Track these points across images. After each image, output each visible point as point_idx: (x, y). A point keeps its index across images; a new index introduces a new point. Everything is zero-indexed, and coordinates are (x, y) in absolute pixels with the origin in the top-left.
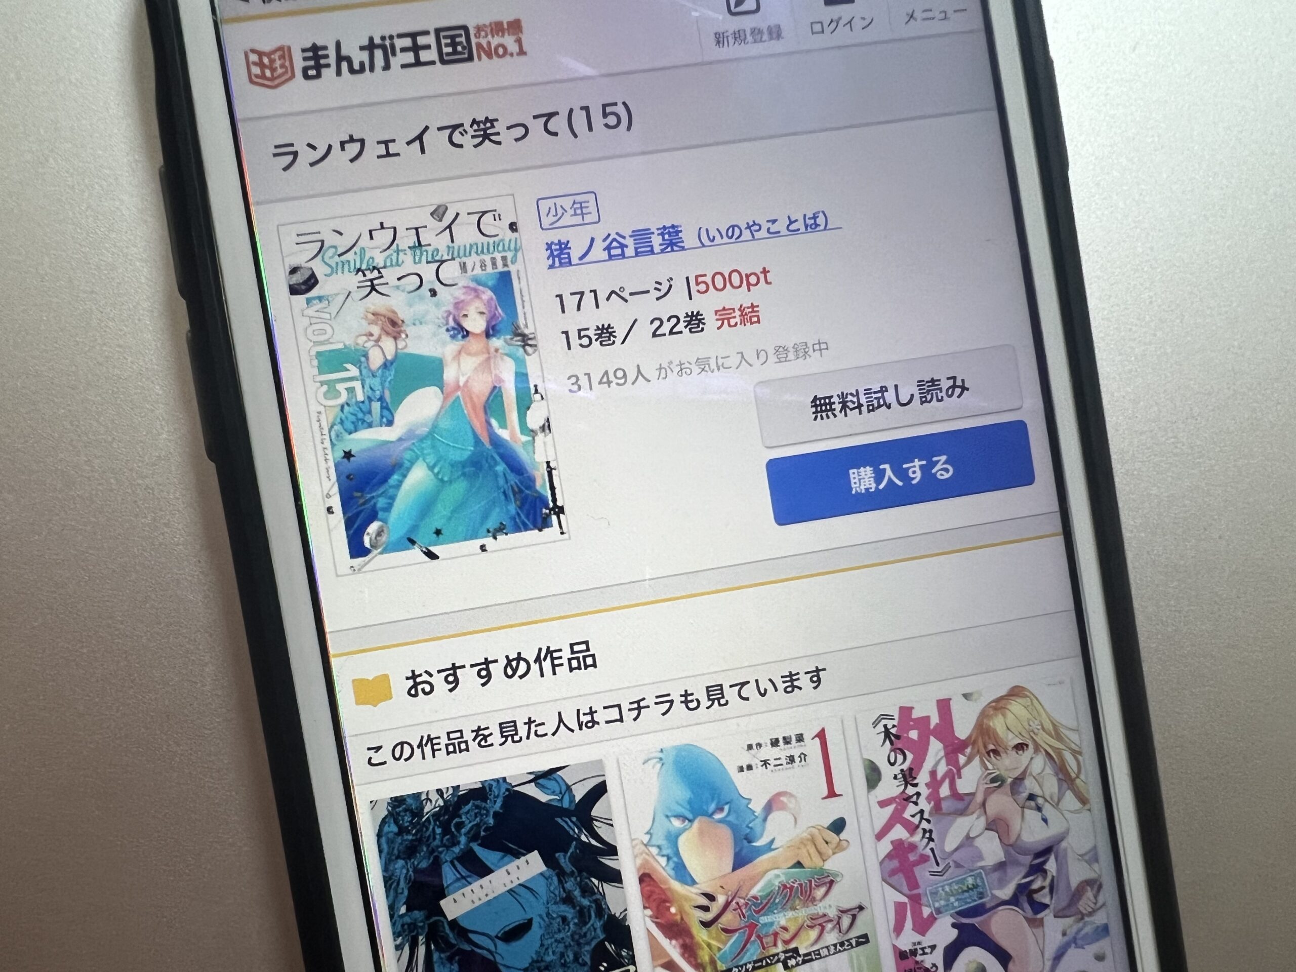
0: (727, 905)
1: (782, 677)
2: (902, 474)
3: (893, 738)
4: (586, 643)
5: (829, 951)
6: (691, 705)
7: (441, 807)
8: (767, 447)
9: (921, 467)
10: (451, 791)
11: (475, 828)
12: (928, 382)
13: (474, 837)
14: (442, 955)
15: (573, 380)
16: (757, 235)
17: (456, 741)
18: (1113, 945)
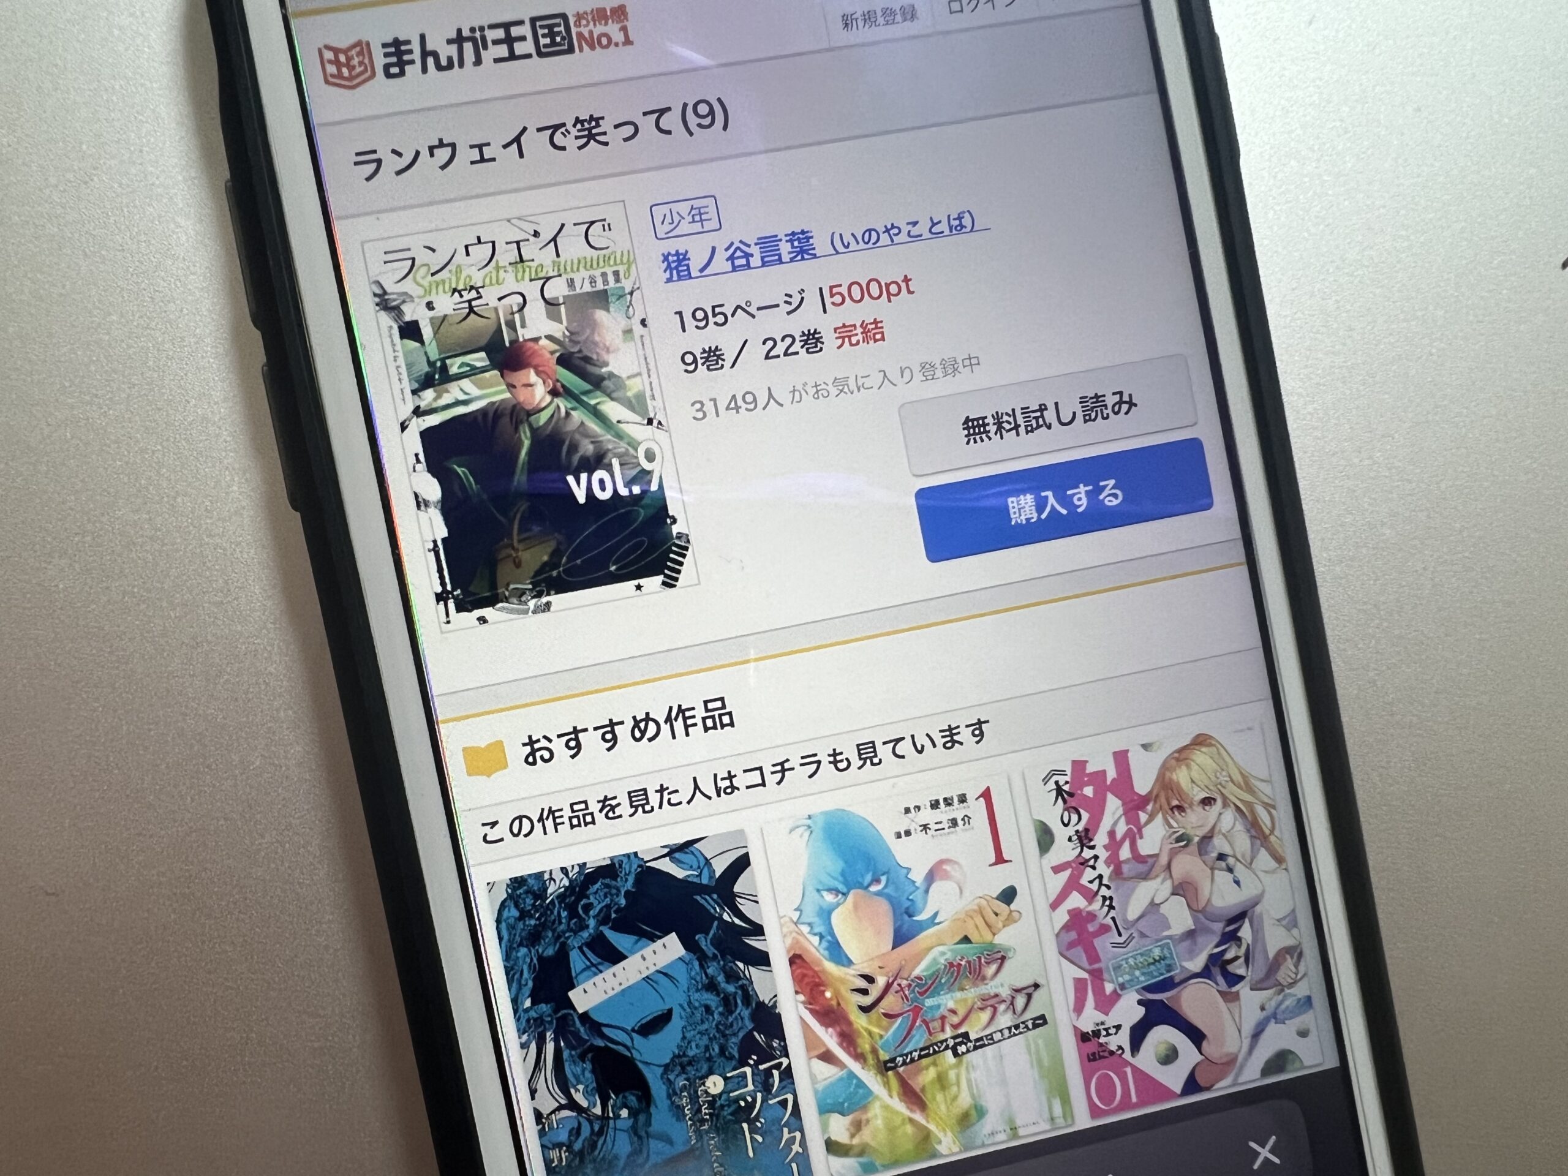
0: (888, 986)
1: (941, 731)
2: (1065, 501)
3: (1065, 796)
4: (722, 699)
5: (1002, 1035)
6: (841, 766)
7: (567, 888)
8: (914, 475)
9: (1086, 492)
10: (576, 869)
11: (605, 909)
12: (1091, 398)
13: (604, 920)
14: (573, 1053)
15: (698, 406)
16: (896, 239)
17: (580, 814)
18: (1317, 1019)
